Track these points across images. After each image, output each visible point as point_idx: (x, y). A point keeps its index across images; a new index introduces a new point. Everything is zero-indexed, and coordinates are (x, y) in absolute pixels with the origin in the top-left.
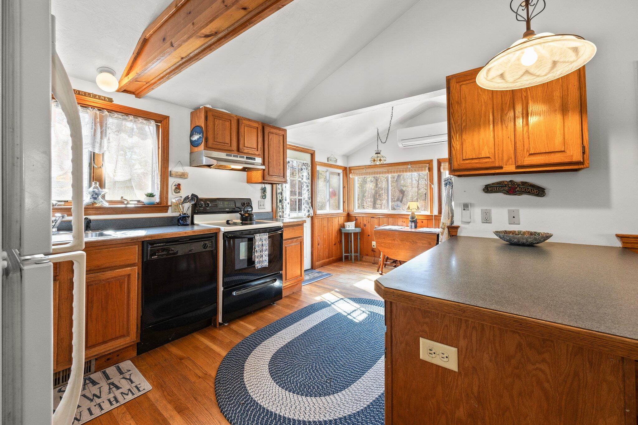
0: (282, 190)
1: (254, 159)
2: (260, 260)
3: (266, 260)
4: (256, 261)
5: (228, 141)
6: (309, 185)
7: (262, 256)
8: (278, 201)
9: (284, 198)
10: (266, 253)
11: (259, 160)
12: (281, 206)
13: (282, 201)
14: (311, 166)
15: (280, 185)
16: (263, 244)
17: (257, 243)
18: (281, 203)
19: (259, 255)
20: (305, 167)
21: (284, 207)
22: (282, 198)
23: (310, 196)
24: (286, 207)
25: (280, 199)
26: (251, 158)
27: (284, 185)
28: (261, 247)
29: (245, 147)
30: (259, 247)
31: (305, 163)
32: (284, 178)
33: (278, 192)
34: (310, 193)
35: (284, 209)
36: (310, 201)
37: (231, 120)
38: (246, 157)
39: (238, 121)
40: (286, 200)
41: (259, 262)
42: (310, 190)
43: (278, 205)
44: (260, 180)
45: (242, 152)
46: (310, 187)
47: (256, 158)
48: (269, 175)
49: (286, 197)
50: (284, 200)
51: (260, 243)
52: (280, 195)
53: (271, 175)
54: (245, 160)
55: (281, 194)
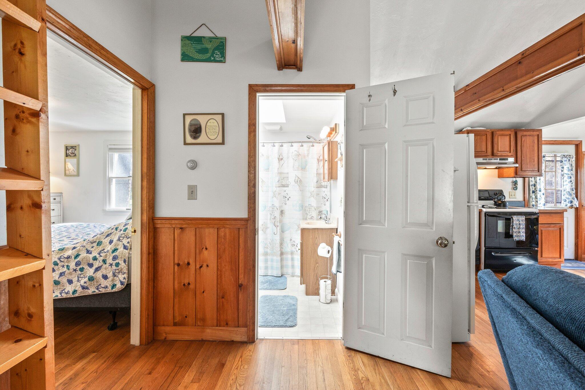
0: (536, 182)
1: (507, 159)
2: (518, 235)
3: (523, 236)
4: (515, 235)
5: (484, 149)
6: (572, 176)
7: (520, 232)
8: (531, 192)
9: (538, 190)
10: (523, 230)
11: (511, 160)
12: (534, 197)
13: (535, 192)
14: (576, 157)
15: (533, 178)
16: (520, 224)
17: (515, 222)
18: (534, 194)
19: (517, 231)
20: (566, 159)
21: (538, 197)
22: (535, 189)
23: (574, 187)
24: (540, 197)
25: (534, 190)
26: (504, 159)
27: (538, 178)
28: (518, 225)
29: (498, 151)
30: (516, 225)
31: (567, 155)
32: (539, 172)
33: (531, 184)
34: (574, 184)
35: (538, 199)
36: (574, 192)
37: (486, 134)
38: (500, 159)
39: (493, 133)
40: (540, 191)
41: (517, 236)
42: (574, 182)
43: (531, 195)
44: (513, 174)
45: (496, 156)
46: (573, 179)
47: (509, 158)
48: (522, 170)
49: (540, 189)
50: (538, 191)
51: (517, 222)
52: (533, 187)
53: (524, 171)
54: (498, 161)
55: (535, 185)
